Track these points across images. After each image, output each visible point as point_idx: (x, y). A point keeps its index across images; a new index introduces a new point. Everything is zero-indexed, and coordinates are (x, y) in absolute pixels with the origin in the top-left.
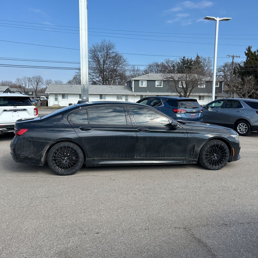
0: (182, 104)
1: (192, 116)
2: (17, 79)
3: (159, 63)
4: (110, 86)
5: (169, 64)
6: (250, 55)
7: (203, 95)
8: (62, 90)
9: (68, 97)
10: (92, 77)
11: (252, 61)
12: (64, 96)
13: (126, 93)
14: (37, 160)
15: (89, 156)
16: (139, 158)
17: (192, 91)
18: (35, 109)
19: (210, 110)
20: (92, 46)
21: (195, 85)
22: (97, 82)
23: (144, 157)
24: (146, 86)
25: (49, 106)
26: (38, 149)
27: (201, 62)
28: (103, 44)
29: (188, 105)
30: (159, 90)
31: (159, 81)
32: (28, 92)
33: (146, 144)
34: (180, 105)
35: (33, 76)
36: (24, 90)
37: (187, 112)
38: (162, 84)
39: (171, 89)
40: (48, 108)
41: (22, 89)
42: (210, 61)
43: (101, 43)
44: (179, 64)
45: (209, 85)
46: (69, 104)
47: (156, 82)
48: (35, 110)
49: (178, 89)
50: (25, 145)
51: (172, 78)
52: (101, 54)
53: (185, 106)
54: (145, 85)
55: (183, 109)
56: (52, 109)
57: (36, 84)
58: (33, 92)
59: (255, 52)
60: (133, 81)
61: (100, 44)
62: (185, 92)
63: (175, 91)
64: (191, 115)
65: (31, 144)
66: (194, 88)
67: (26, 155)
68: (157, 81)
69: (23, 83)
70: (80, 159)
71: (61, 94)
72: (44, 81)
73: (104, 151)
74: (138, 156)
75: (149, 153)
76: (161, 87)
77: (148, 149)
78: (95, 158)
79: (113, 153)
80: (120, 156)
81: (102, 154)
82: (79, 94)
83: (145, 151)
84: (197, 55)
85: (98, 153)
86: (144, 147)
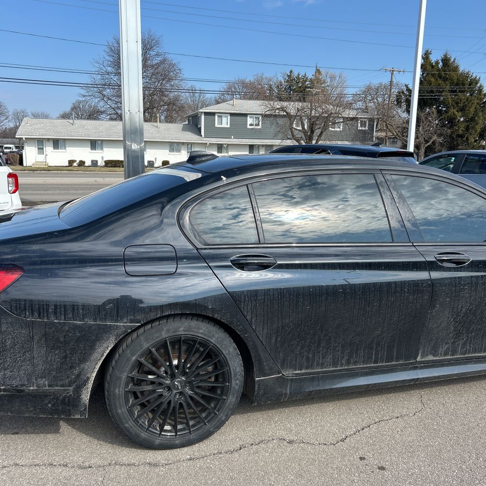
4: (155, 124)
6: (429, 67)
8: (52, 131)
9: (67, 145)
10: (113, 106)
11: (433, 80)
12: (57, 143)
13: (188, 139)
14: (61, 398)
15: (266, 368)
16: (431, 358)
17: (322, 138)
18: (10, 175)
21: (327, 125)
24: (229, 126)
25: (25, 165)
26: (65, 357)
31: (254, 116)
33: (459, 310)
38: (260, 121)
39: (282, 133)
40: (24, 170)
42: (343, 79)
44: (281, 84)
46: (69, 161)
47: (248, 117)
48: (10, 179)
49: (296, 133)
50: (9, 343)
51: (282, 109)
54: (226, 123)
56: (35, 172)
59: (437, 63)
60: (203, 114)
63: (289, 137)
65: (36, 338)
67: (15, 383)
70: (233, 382)
71: (50, 140)
72: (11, 113)
73: (318, 346)
74: (429, 354)
75: (463, 339)
76: (259, 127)
77: (461, 327)
78: (287, 373)
79: (347, 349)
80: (371, 358)
81: (311, 356)
82: (89, 139)
83: (451, 335)
84: (316, 67)
85: (296, 354)
86: (452, 319)
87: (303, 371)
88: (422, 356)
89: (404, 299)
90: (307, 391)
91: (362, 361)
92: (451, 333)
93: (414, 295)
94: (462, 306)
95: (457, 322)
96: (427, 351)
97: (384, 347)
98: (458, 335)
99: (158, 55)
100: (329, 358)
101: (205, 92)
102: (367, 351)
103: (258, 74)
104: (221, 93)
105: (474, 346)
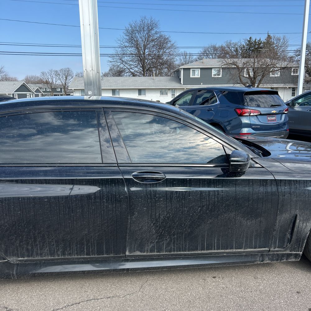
0: (252, 100)
1: (269, 121)
2: (42, 73)
3: (217, 46)
4: (152, 77)
5: (231, 48)
7: (277, 87)
10: (129, 67)
13: (172, 86)
16: (138, 253)
17: (262, 82)
19: (297, 108)
20: (129, 26)
21: (266, 73)
22: (136, 73)
23: (152, 251)
24: (199, 76)
27: (273, 43)
28: (144, 22)
29: (263, 100)
30: (216, 80)
31: (217, 69)
32: (55, 88)
33: (157, 217)
34: (248, 101)
35: (61, 68)
36: (51, 87)
37: (261, 115)
38: (221, 72)
39: (233, 80)
41: (48, 85)
42: (285, 40)
43: (141, 20)
44: (244, 47)
45: (286, 72)
47: (213, 71)
49: (243, 79)
51: (234, 63)
52: (140, 35)
53: (256, 103)
54: (198, 74)
55: (253, 108)
57: (65, 78)
58: (61, 89)
60: (182, 69)
61: (139, 22)
62: (253, 83)
63: (239, 82)
64: (269, 118)
66: (265, 77)
68: (214, 69)
69: (49, 77)
72: (74, 74)
73: (35, 241)
74: (135, 250)
75: (166, 240)
76: (219, 76)
77: (163, 230)
78: (12, 259)
79: (61, 244)
80: (83, 251)
81: (30, 248)
82: (111, 89)
83: (155, 236)
84: (268, 34)
85: (17, 246)
86: (152, 224)
87: (26, 258)
88: (130, 251)
89: (104, 208)
90: (30, 273)
91: (75, 253)
92: (153, 235)
93: (113, 204)
94: (160, 214)
95: (157, 226)
96: (134, 248)
97: (94, 243)
98: (161, 237)
99: (156, 33)
100: (46, 250)
101: (193, 55)
102: (79, 246)
103: (228, 41)
104: (199, 55)
105: (178, 246)
